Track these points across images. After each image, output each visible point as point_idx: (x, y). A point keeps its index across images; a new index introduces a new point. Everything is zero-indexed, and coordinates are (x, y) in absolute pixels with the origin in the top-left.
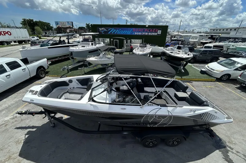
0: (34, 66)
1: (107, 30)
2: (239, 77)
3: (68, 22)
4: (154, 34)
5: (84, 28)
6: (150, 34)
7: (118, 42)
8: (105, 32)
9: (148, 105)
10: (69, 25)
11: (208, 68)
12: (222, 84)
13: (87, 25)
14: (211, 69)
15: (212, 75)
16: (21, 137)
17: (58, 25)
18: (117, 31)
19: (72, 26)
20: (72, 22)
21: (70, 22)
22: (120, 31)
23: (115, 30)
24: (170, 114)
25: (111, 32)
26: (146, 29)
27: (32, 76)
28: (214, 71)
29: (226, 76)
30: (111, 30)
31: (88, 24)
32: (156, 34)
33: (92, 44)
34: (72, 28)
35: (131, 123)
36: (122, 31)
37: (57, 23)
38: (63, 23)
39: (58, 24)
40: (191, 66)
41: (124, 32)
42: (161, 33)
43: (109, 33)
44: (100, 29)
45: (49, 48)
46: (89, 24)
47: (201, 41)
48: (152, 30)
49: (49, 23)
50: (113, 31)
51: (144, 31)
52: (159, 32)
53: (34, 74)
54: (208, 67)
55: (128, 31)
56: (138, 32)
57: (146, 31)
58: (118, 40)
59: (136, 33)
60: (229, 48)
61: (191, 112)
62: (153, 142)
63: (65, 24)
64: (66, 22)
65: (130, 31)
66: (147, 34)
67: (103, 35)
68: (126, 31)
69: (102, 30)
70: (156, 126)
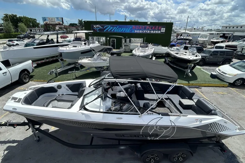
0: (17, 70)
1: (103, 27)
3: (57, 18)
4: (157, 32)
5: (76, 24)
6: (152, 32)
7: (115, 41)
8: (100, 30)
9: (148, 114)
10: (59, 22)
11: (219, 72)
12: (235, 90)
13: (79, 21)
14: (223, 72)
15: (224, 79)
17: (46, 22)
18: (115, 28)
19: (61, 23)
20: (62, 18)
21: (59, 18)
22: (118, 28)
23: (112, 27)
24: (173, 124)
25: (108, 30)
26: (147, 27)
27: (14, 81)
28: (226, 75)
29: (240, 81)
30: (107, 27)
31: (81, 20)
32: (159, 32)
33: (85, 44)
34: (62, 25)
35: (129, 136)
36: (121, 29)
37: (44, 19)
39: (45, 20)
40: (200, 69)
41: (122, 30)
43: (105, 31)
44: (94, 26)
46: (82, 20)
47: (211, 40)
48: (155, 28)
49: (35, 19)
50: (109, 28)
51: (145, 29)
52: (163, 30)
55: (127, 29)
56: (138, 29)
57: (148, 29)
58: (115, 39)
59: (136, 31)
60: (244, 49)
61: (197, 122)
62: (154, 158)
63: (53, 20)
64: (55, 18)
65: (129, 29)
66: (149, 32)
67: (98, 33)
68: (125, 29)
69: (97, 28)
70: (157, 139)
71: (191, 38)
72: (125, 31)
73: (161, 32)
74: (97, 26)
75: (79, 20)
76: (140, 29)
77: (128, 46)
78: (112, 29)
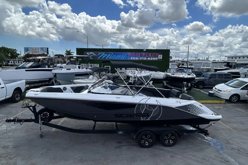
2: (246, 96)
3: (42, 48)
4: (154, 59)
5: (62, 56)
6: (149, 59)
7: (110, 68)
8: (93, 57)
9: (139, 95)
10: (43, 52)
11: (216, 90)
13: (67, 52)
14: (219, 90)
16: (7, 144)
17: (28, 52)
18: (109, 56)
19: (46, 53)
20: (48, 49)
21: (44, 49)
22: (112, 56)
23: (106, 54)
25: (102, 57)
26: (144, 54)
27: (7, 97)
28: (221, 92)
30: (100, 55)
31: (68, 50)
32: (157, 59)
33: (79, 67)
34: (46, 55)
36: (115, 56)
37: (26, 49)
38: (36, 49)
39: (27, 51)
40: (199, 91)
41: (117, 57)
42: (162, 57)
43: (98, 58)
44: (87, 53)
45: (26, 70)
46: (70, 51)
47: (214, 68)
48: (152, 55)
49: (15, 50)
50: (103, 55)
51: (141, 56)
52: (160, 57)
53: (10, 95)
54: (216, 88)
55: (123, 56)
56: (134, 56)
57: (145, 56)
58: (110, 66)
59: (132, 58)
60: (247, 75)
61: (177, 103)
62: (148, 140)
63: (37, 51)
64: (39, 48)
65: (125, 56)
66: (145, 59)
67: (91, 60)
68: (120, 56)
69: (90, 55)
70: (149, 119)
71: (193, 67)
72: (120, 58)
73: (158, 59)
74: (90, 53)
75: (66, 50)
76: (136, 56)
77: (124, 73)
78: (107, 56)
